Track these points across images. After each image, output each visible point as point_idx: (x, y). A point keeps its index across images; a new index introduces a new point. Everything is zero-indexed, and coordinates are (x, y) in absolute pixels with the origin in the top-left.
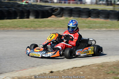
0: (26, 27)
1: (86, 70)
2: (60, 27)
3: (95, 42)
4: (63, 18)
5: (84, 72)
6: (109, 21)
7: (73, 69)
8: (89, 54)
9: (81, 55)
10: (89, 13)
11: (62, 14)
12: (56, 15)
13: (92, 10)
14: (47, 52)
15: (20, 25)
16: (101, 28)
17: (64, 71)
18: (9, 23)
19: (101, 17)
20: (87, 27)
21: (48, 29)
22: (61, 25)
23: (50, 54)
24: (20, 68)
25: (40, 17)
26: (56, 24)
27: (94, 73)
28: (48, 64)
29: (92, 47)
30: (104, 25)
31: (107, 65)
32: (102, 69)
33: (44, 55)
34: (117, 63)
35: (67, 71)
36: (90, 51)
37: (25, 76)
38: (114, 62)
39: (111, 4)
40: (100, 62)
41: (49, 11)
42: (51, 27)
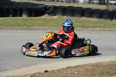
0: (20, 25)
1: (80, 70)
2: (54, 26)
3: (90, 41)
4: (56, 17)
5: (78, 72)
6: (102, 20)
7: (67, 69)
8: (84, 53)
9: (77, 54)
10: (83, 12)
11: (55, 13)
12: (49, 14)
13: (85, 10)
14: (43, 52)
15: (13, 24)
16: (95, 27)
17: (59, 70)
18: (1, 21)
19: (94, 16)
20: (80, 26)
21: (41, 28)
22: (54, 24)
23: (46, 53)
24: (14, 66)
25: (33, 15)
26: (49, 23)
27: (89, 73)
28: (42, 63)
29: (88, 47)
30: (97, 24)
31: (102, 65)
32: (96, 69)
33: (40, 55)
34: (111, 63)
35: (61, 70)
36: (86, 50)
37: (19, 75)
38: (109, 62)
39: (104, 4)
40: (95, 62)
41: (43, 9)
42: (45, 25)
